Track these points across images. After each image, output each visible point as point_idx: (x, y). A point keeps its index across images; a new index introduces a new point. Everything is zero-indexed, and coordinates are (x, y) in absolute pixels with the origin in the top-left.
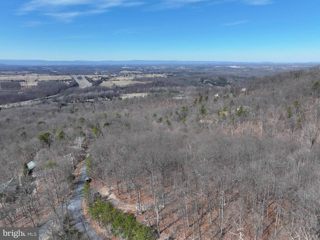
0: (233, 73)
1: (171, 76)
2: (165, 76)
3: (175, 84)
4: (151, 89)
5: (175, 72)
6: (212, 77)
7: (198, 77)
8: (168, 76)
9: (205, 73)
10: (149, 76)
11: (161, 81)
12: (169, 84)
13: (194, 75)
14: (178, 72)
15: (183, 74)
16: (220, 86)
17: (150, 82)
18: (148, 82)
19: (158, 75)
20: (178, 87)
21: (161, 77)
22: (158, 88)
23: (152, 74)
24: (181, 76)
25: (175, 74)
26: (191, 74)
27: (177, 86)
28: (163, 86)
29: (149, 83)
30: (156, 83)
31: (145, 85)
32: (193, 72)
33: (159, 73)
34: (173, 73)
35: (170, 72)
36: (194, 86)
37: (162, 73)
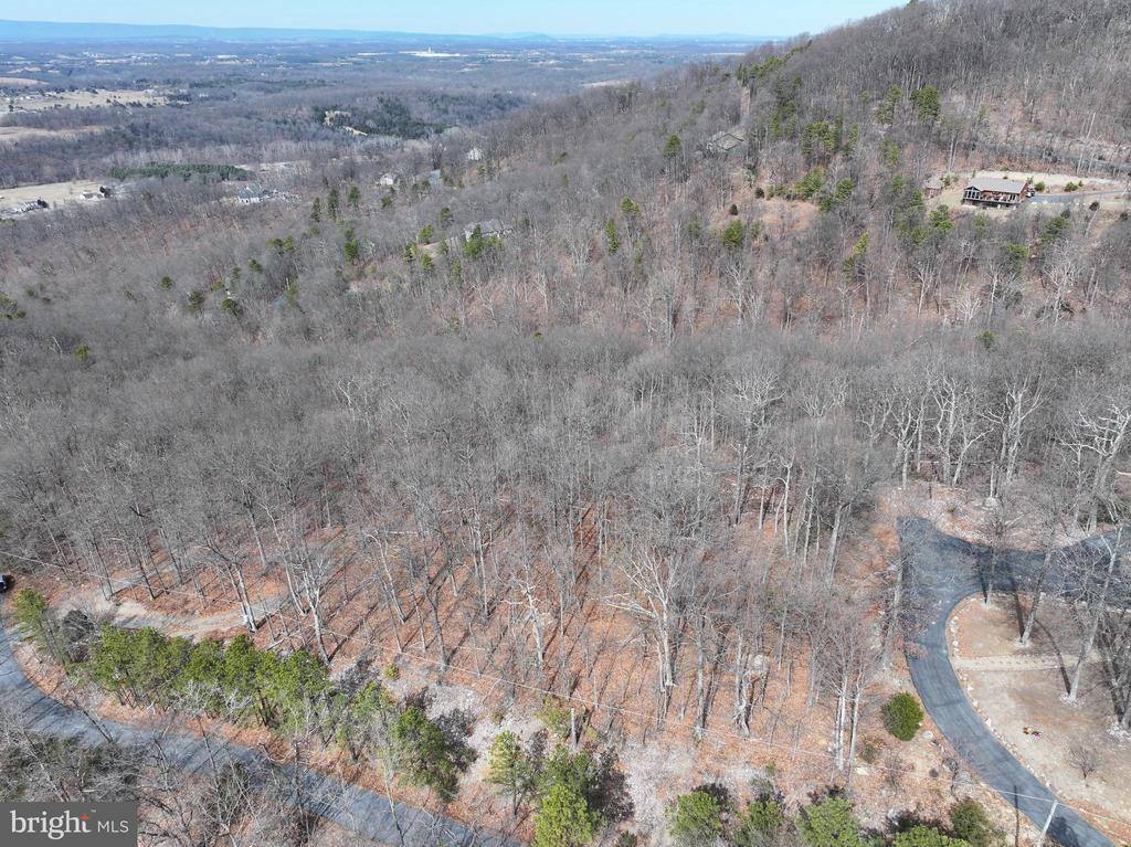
0: (427, 79)
1: (186, 98)
2: (160, 100)
3: (209, 134)
4: (107, 160)
5: (197, 80)
6: (353, 98)
7: (300, 103)
8: (171, 97)
9: (322, 83)
10: (81, 100)
11: (147, 125)
12: (186, 137)
13: (280, 91)
14: (212, 78)
15: (233, 90)
16: (390, 134)
17: (97, 130)
18: (87, 129)
19: (125, 97)
20: (227, 149)
21: (139, 105)
22: (142, 158)
23: (95, 92)
24: (227, 98)
25: (200, 90)
26: (270, 87)
27: (222, 141)
28: (160, 144)
29: (92, 133)
30: (124, 136)
31: (77, 147)
32: (275, 78)
33: (124, 86)
34: (191, 86)
35: (175, 83)
36: (292, 138)
37: (142, 84)
